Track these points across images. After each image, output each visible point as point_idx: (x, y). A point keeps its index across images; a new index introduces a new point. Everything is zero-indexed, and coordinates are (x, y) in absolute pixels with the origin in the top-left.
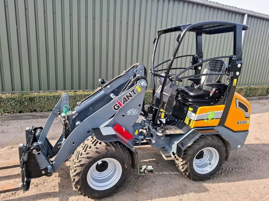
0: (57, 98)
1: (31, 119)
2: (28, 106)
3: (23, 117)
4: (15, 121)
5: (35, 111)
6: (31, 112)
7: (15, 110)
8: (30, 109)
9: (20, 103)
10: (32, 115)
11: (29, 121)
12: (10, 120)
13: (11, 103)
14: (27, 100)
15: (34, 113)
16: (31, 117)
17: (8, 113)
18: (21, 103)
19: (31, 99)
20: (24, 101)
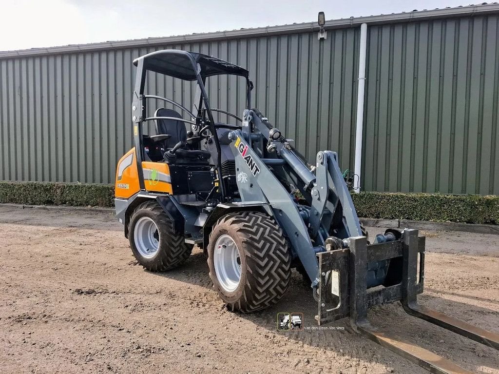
1: (488, 233)
2: (483, 212)
3: (475, 229)
4: (464, 233)
5: (493, 222)
6: (486, 223)
7: (463, 218)
8: (485, 218)
9: (471, 208)
10: (489, 227)
11: (486, 235)
12: (456, 231)
13: (460, 206)
14: (483, 203)
15: (493, 226)
16: (488, 230)
17: (451, 220)
18: (473, 206)
19: (489, 203)
20: (477, 205)
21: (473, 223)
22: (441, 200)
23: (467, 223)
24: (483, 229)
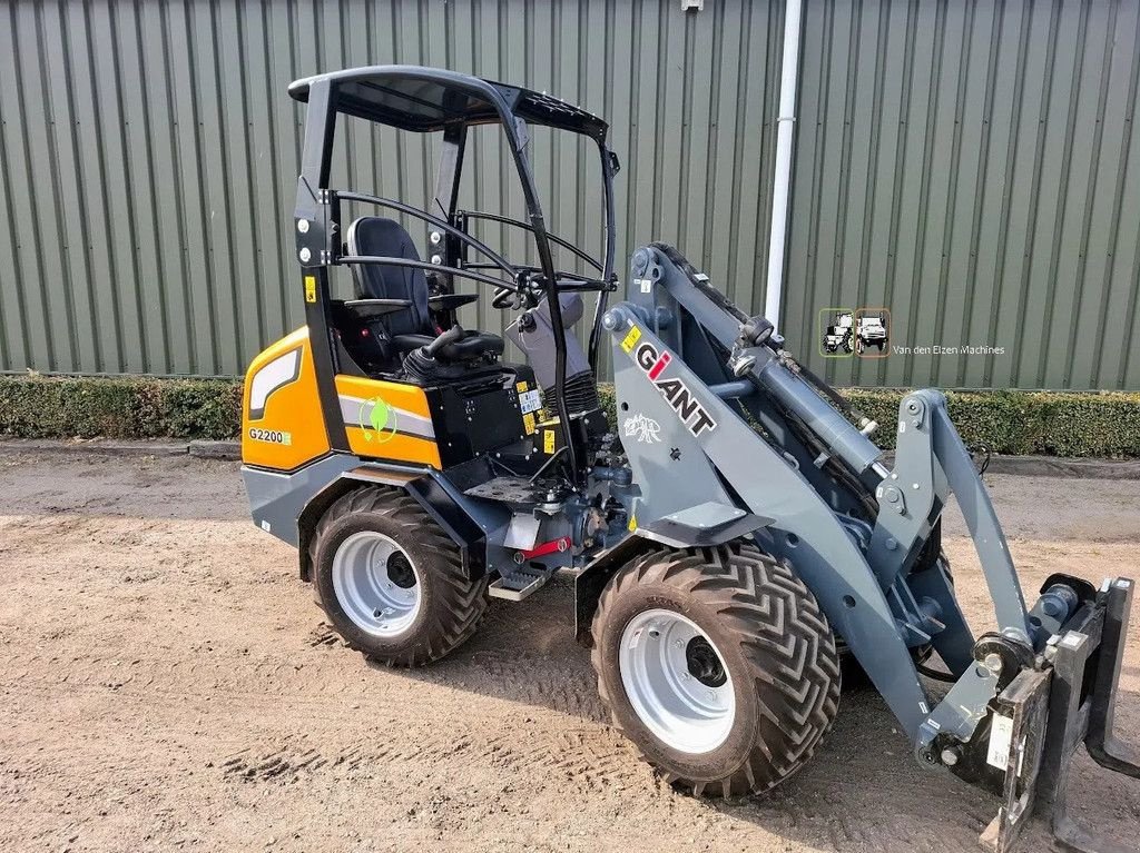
0: (1126, 412)
1: (1042, 474)
2: (1034, 431)
3: (1019, 467)
5: (1051, 451)
6: (1038, 452)
10: (1047, 463)
11: (1039, 479)
13: (989, 418)
14: (1035, 412)
15: (1054, 460)
18: (1016, 418)
19: (1048, 412)
20: (1025, 415)
21: (1012, 454)
22: (954, 407)
23: (1000, 453)
24: (1036, 467)
